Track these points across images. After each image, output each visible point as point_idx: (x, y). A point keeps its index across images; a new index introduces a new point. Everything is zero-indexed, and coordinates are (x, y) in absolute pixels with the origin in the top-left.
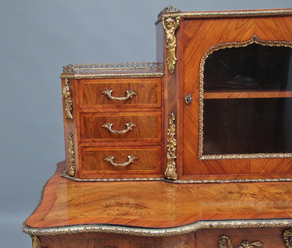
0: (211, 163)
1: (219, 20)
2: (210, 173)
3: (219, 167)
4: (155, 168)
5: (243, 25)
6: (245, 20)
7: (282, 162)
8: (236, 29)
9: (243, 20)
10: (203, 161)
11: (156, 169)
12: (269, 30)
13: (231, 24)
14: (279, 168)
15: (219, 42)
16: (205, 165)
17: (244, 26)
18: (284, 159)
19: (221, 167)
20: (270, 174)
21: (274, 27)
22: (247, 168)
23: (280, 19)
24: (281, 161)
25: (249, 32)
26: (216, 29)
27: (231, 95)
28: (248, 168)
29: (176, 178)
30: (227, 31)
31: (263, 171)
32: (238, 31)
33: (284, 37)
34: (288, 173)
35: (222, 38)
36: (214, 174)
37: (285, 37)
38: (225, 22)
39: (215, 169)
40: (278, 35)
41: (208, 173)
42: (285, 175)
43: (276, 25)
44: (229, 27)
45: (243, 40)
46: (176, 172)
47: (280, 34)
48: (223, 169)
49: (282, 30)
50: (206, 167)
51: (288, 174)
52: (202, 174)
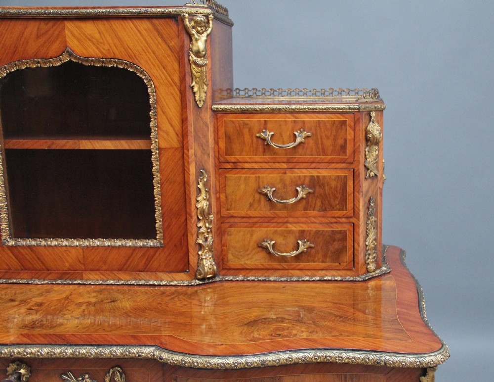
0: (22, 251)
1: (9, 22)
2: (22, 268)
3: (36, 259)
5: (47, 32)
6: (51, 24)
7: (132, 254)
8: (38, 37)
9: (46, 22)
10: (11, 248)
12: (89, 40)
13: (27, 30)
14: (129, 263)
15: (12, 58)
16: (14, 255)
17: (50, 33)
18: (134, 249)
19: (39, 259)
20: (114, 272)
21: (97, 36)
22: (80, 262)
23: (105, 22)
24: (131, 251)
25: (58, 42)
26: (5, 36)
27: (53, 144)
28: (82, 261)
30: (23, 40)
31: (104, 267)
32: (41, 41)
33: (113, 52)
34: (143, 271)
35: (17, 52)
36: (28, 269)
37: (116, 52)
38: (19, 26)
39: (29, 262)
40: (104, 49)
41: (19, 268)
42: (139, 275)
43: (99, 32)
44: (25, 33)
45: (50, 55)
47: (107, 47)
48: (42, 263)
49: (110, 41)
50: (17, 259)
51: (142, 273)
52: (10, 269)
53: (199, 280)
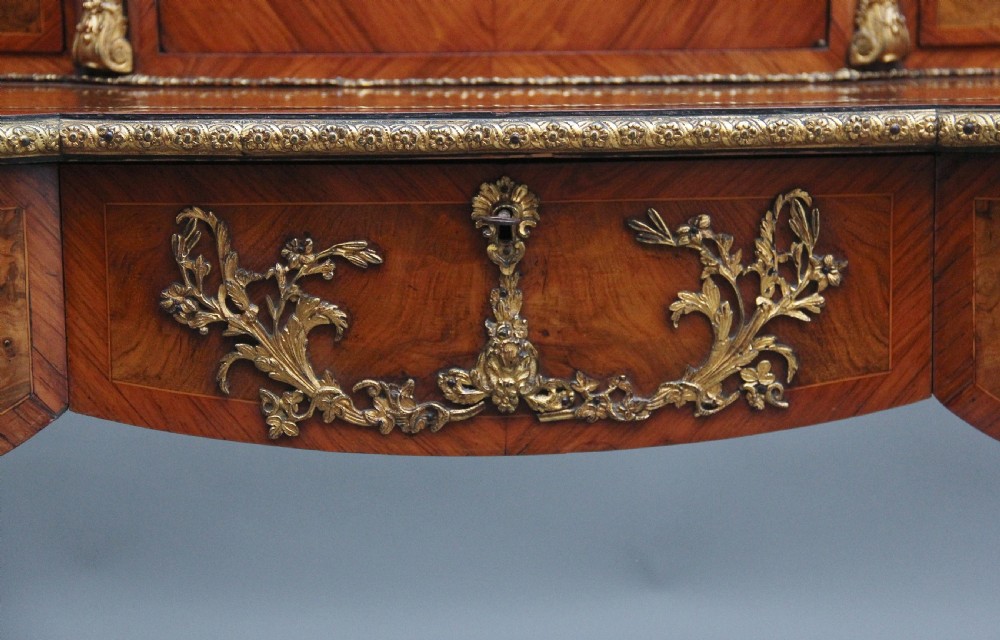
2: (297, 47)
3: (342, 14)
4: (30, 19)
11: (33, 26)
14: (637, 23)
19: (351, 15)
20: (592, 53)
22: (482, 24)
28: (487, 21)
29: (125, 67)
31: (559, 40)
34: (682, 48)
36: (318, 50)
39: (320, 26)
41: (287, 47)
42: (668, 60)
46: (128, 36)
48: (362, 30)
50: (281, 15)
51: (680, 54)
52: (257, 51)
53: (862, 68)
